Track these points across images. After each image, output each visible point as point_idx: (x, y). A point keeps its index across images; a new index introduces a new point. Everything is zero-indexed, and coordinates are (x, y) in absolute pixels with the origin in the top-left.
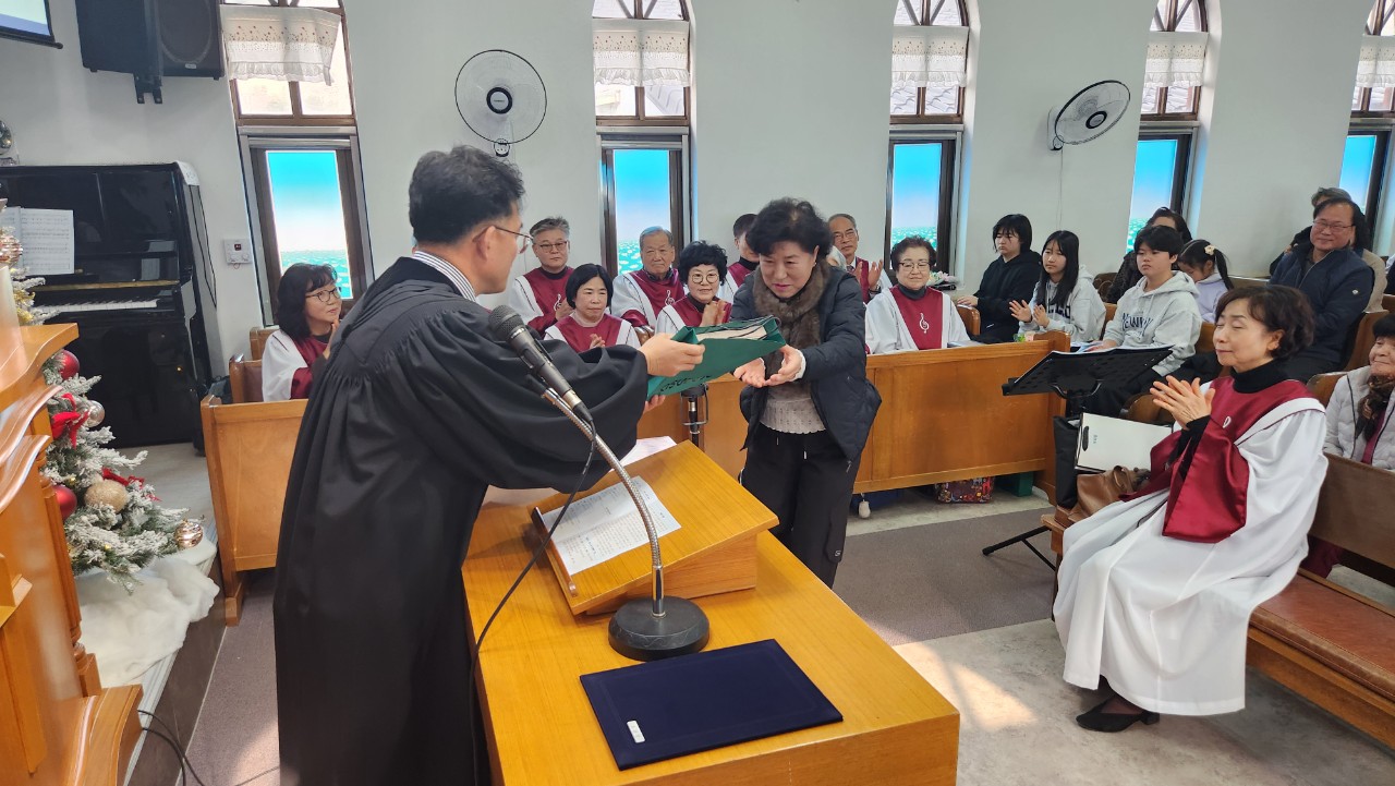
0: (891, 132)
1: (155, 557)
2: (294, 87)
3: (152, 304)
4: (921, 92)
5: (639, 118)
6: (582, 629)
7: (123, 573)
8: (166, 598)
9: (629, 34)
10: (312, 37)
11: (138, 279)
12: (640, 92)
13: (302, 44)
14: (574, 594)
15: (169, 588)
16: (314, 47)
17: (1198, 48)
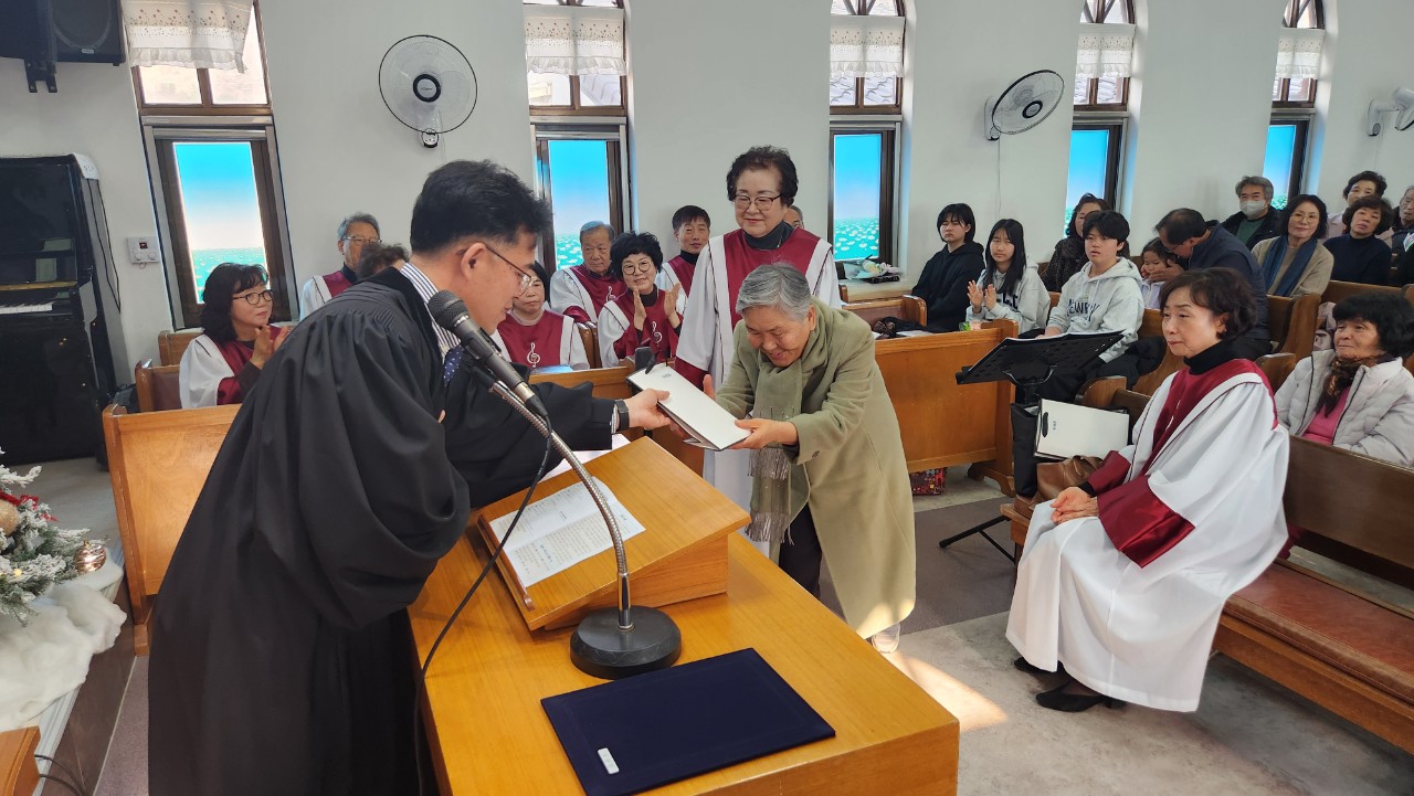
0: (831, 122)
1: (52, 584)
2: (203, 75)
3: (48, 307)
4: (860, 83)
5: (574, 107)
6: (540, 646)
7: (16, 602)
8: (67, 628)
9: (562, 21)
10: (222, 22)
11: (32, 280)
12: (575, 82)
13: (211, 29)
14: (530, 608)
15: (68, 617)
16: (223, 32)
17: (1125, 40)
